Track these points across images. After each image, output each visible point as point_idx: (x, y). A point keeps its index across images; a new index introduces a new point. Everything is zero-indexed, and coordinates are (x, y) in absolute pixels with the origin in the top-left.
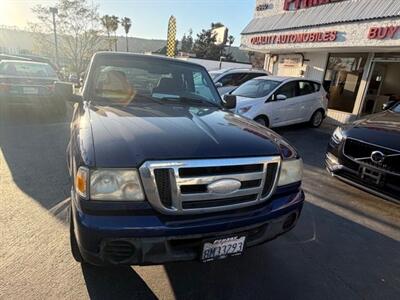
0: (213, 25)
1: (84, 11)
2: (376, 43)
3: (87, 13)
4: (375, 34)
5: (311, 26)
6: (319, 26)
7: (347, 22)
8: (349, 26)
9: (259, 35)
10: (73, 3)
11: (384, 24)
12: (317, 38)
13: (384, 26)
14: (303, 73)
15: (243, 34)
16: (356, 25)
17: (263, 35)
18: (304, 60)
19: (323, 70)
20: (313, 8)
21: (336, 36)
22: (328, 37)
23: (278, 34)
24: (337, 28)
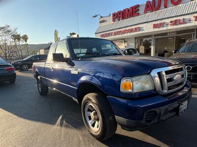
0: (71, 34)
1: (9, 31)
2: (156, 30)
3: (10, 33)
4: (155, 26)
5: (128, 27)
6: (131, 26)
7: (143, 23)
8: (144, 24)
9: (104, 33)
10: (2, 28)
11: (158, 22)
12: (131, 31)
13: (158, 23)
14: (126, 47)
15: (96, 33)
16: (147, 24)
17: (106, 33)
18: (125, 42)
19: (134, 44)
20: (126, 20)
21: (139, 29)
22: (136, 30)
23: (113, 31)
24: (139, 26)
